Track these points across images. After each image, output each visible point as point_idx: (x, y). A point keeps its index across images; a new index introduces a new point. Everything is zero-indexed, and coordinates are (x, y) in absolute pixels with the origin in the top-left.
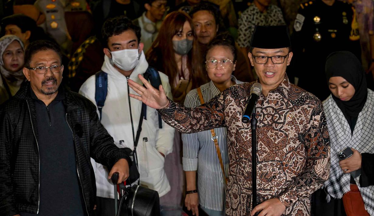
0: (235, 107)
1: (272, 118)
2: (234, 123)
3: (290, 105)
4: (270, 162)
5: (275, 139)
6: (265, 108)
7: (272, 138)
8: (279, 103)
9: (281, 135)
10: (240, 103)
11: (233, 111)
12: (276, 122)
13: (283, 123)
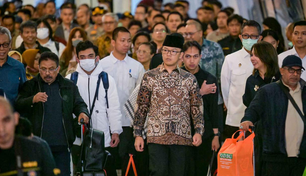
0: (153, 80)
1: (175, 83)
2: (154, 89)
3: (182, 77)
4: (177, 105)
5: (177, 94)
6: (170, 79)
7: (176, 93)
8: (177, 76)
9: (180, 92)
10: (155, 78)
11: (153, 83)
12: (177, 85)
13: (181, 86)
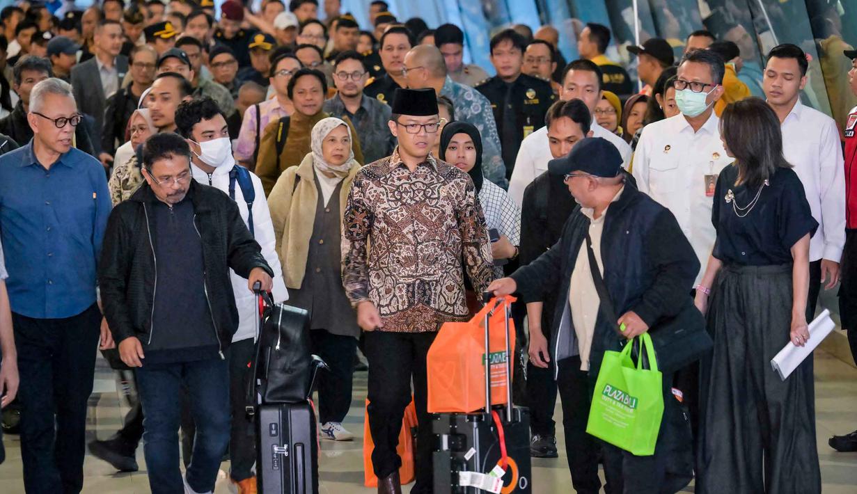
0: (375, 188)
1: (424, 194)
2: (379, 207)
3: (441, 179)
4: (431, 242)
5: (431, 217)
6: (414, 184)
7: (427, 216)
8: (428, 177)
9: (438, 212)
10: (380, 183)
11: (375, 194)
12: (430, 198)
13: (438, 198)
